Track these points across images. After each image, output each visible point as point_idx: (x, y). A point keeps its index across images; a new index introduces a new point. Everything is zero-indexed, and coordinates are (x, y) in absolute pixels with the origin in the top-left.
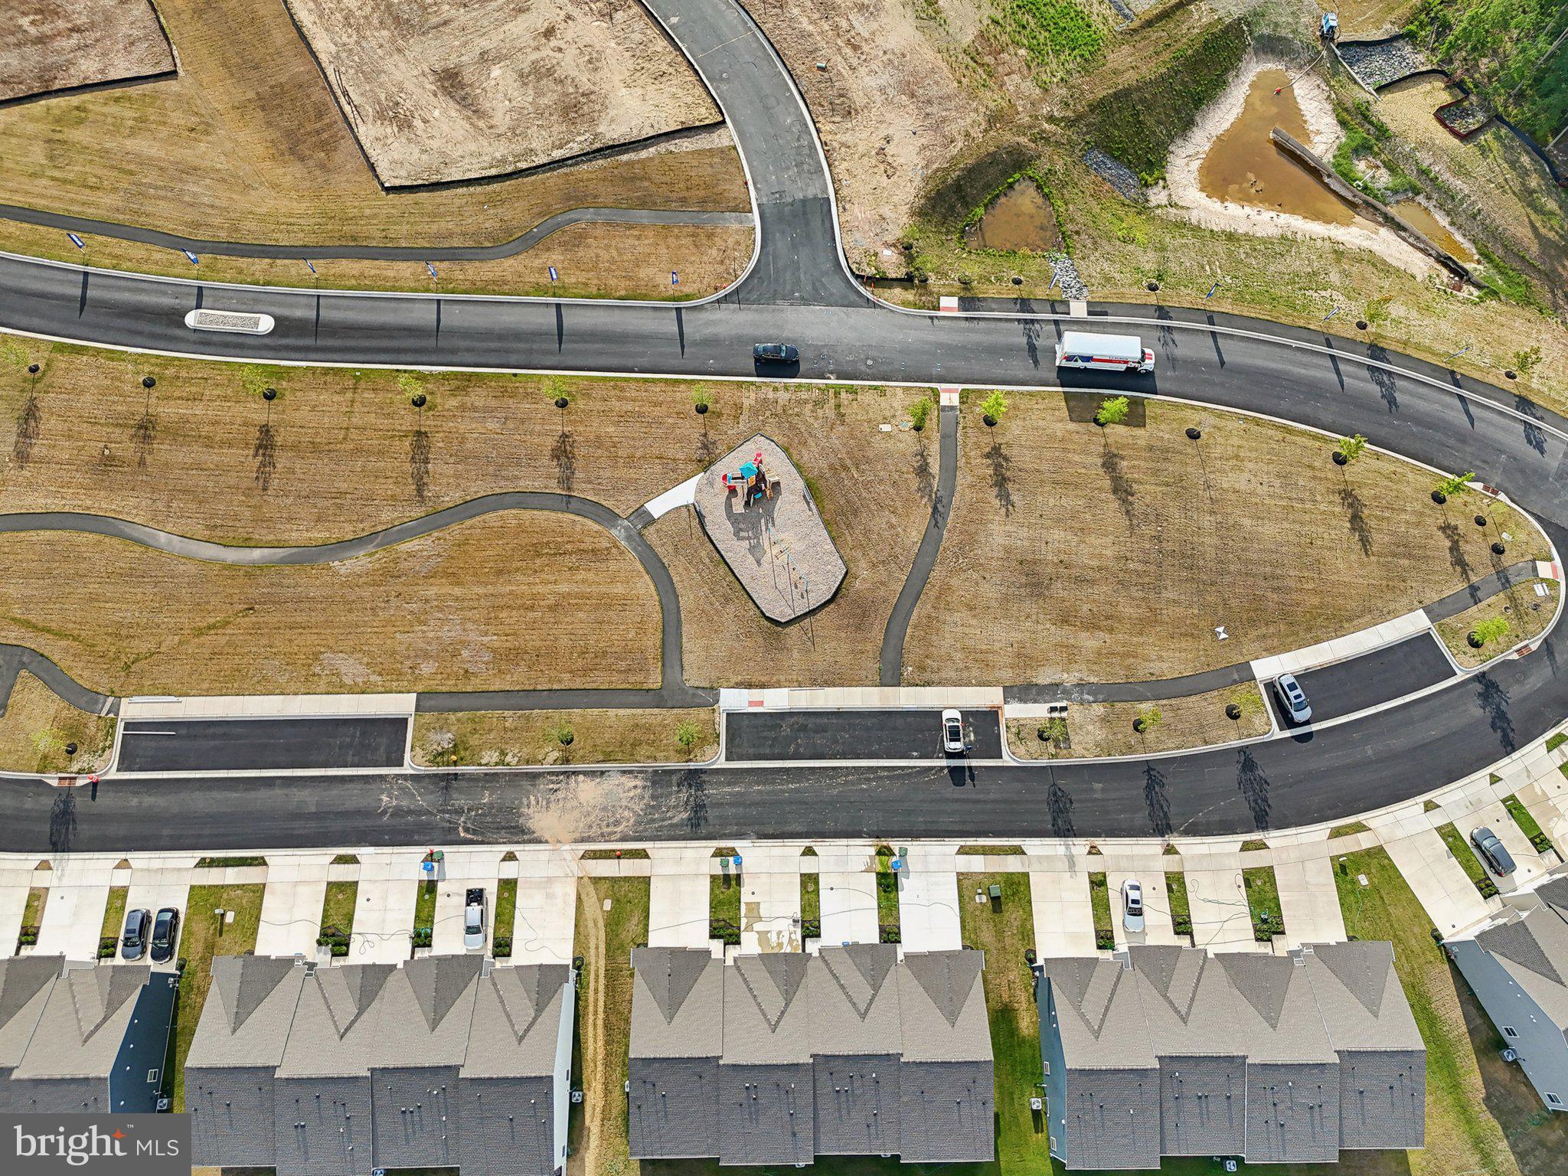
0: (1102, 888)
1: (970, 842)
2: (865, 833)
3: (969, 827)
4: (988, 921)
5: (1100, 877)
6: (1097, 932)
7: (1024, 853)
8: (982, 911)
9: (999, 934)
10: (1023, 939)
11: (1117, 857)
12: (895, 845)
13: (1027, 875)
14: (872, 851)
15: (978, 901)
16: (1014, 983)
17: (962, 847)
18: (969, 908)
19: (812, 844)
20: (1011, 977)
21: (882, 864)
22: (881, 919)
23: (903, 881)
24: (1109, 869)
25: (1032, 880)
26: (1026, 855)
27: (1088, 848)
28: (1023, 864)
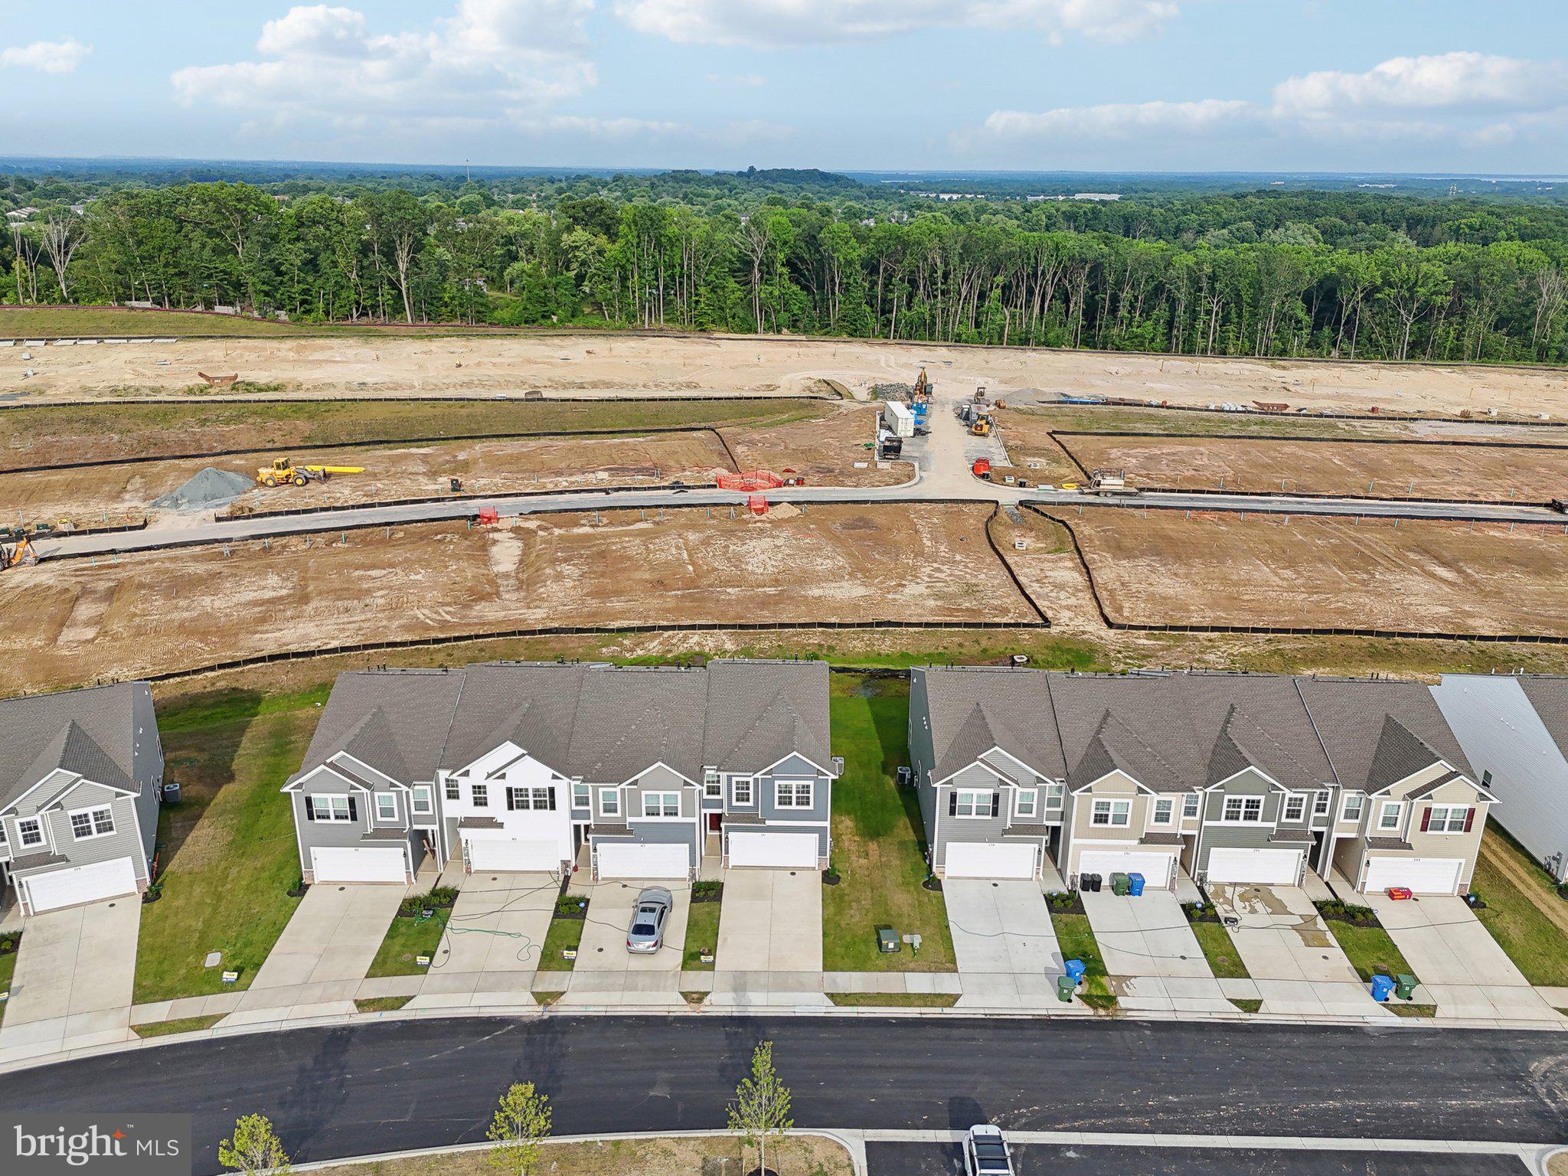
0: (694, 950)
1: (933, 1012)
2: (1146, 1028)
3: (937, 1032)
4: (900, 916)
5: (694, 964)
6: (718, 897)
7: (832, 995)
8: (908, 924)
9: (880, 901)
10: (842, 895)
11: (654, 989)
12: (1079, 1009)
13: (828, 968)
14: (1123, 1002)
15: (916, 937)
16: (860, 857)
17: (949, 1005)
18: (931, 931)
19: (1246, 1016)
20: (863, 861)
21: (1100, 986)
22: (1084, 921)
24: (675, 975)
25: (818, 964)
26: (827, 994)
27: (706, 1001)
28: (834, 982)
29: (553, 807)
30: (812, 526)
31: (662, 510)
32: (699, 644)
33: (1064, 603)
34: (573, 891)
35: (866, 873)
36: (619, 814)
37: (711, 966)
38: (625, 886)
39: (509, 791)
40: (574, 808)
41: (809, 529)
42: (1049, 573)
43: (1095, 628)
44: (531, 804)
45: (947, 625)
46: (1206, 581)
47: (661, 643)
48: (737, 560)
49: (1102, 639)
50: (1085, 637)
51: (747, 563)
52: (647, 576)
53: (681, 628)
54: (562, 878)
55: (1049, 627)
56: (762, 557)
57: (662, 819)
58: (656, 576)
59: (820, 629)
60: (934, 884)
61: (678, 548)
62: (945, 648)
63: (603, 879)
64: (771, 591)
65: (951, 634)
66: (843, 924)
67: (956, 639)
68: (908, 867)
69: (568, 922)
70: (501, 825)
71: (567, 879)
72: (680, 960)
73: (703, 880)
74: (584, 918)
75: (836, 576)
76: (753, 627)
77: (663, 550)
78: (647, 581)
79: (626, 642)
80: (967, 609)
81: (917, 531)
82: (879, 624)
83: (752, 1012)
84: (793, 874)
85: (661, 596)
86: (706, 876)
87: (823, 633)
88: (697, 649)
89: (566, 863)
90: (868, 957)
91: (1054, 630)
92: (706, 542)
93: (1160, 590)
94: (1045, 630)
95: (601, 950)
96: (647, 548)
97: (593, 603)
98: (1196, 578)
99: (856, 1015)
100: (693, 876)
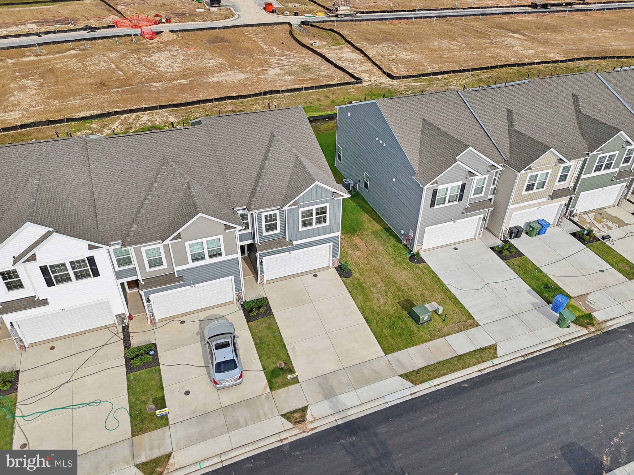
0: (272, 367)
1: (487, 367)
2: (626, 332)
3: (503, 384)
4: (411, 289)
5: (279, 380)
6: (269, 312)
7: (406, 376)
8: (422, 295)
9: (389, 281)
10: (360, 285)
11: (257, 418)
12: (577, 331)
13: (387, 350)
14: (599, 316)
15: (435, 304)
16: (353, 250)
17: (495, 356)
18: (439, 296)
20: (358, 253)
21: (574, 307)
22: (527, 261)
23: (537, 299)
24: (267, 398)
25: (378, 350)
26: (401, 376)
27: (309, 417)
28: (399, 362)
29: (96, 273)
30: (190, 43)
31: (84, 42)
32: (150, 120)
33: (360, 69)
34: (136, 341)
35: (366, 261)
36: (165, 266)
37: (296, 381)
38: (183, 322)
39: (44, 270)
40: (117, 269)
41: (189, 44)
42: (342, 55)
43: (384, 80)
44: (73, 276)
45: (306, 89)
46: (421, 50)
47: (121, 124)
48: (151, 66)
49: (392, 85)
50: (383, 85)
51: (159, 67)
52: (91, 81)
53: (132, 111)
54: (120, 330)
55: (361, 82)
56: (167, 62)
57: (208, 261)
58: (97, 80)
59: (229, 101)
60: (416, 258)
61: (105, 62)
62: (310, 103)
63: (160, 321)
64: (184, 82)
65: (310, 94)
66: (375, 307)
67: (315, 97)
68: (391, 250)
69: (143, 373)
70: (45, 302)
71: (126, 329)
72: (264, 381)
73: (248, 299)
74: (158, 364)
75: (221, 69)
76: (184, 104)
77: (95, 64)
78: (92, 84)
79: (94, 126)
80: (311, 79)
81: (254, 41)
82: (266, 93)
83: (354, 414)
84: (315, 276)
85: (106, 93)
86: (249, 296)
87: (232, 103)
88: (150, 124)
89: (120, 317)
90: (411, 333)
91: (365, 84)
92: (123, 57)
93: (403, 57)
94: (360, 85)
95: (187, 393)
96: (84, 64)
97: (57, 103)
98: (416, 50)
99: (434, 389)
100: (239, 298)
